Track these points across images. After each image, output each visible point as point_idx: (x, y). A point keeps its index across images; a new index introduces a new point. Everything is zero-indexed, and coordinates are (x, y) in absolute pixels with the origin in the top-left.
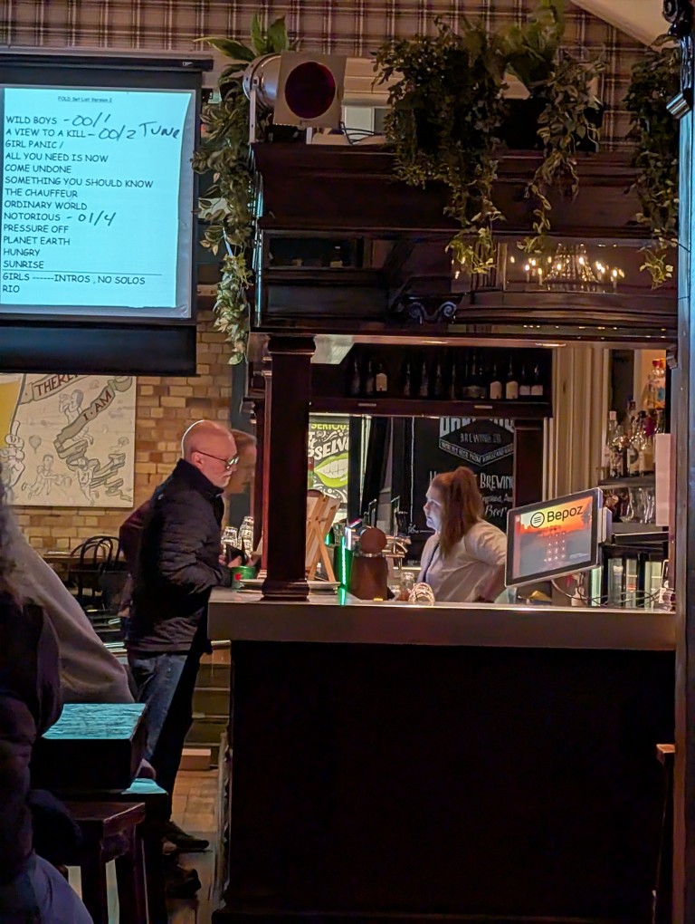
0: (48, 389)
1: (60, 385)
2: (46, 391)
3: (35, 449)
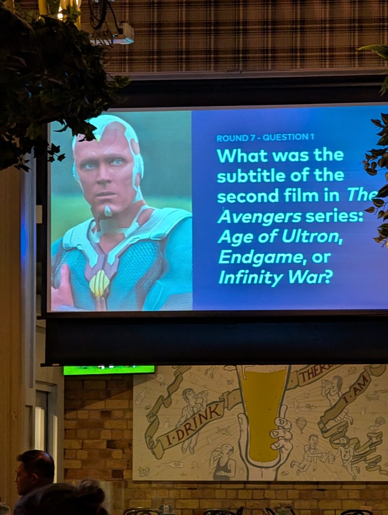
0: (311, 376)
1: (322, 372)
2: (309, 378)
3: (302, 430)
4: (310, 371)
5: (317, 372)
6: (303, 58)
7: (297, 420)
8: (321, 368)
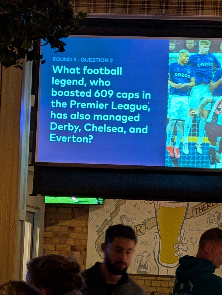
3: (194, 245)
4: (201, 208)
5: (205, 209)
6: (203, 9)
7: (191, 238)
8: (208, 206)
